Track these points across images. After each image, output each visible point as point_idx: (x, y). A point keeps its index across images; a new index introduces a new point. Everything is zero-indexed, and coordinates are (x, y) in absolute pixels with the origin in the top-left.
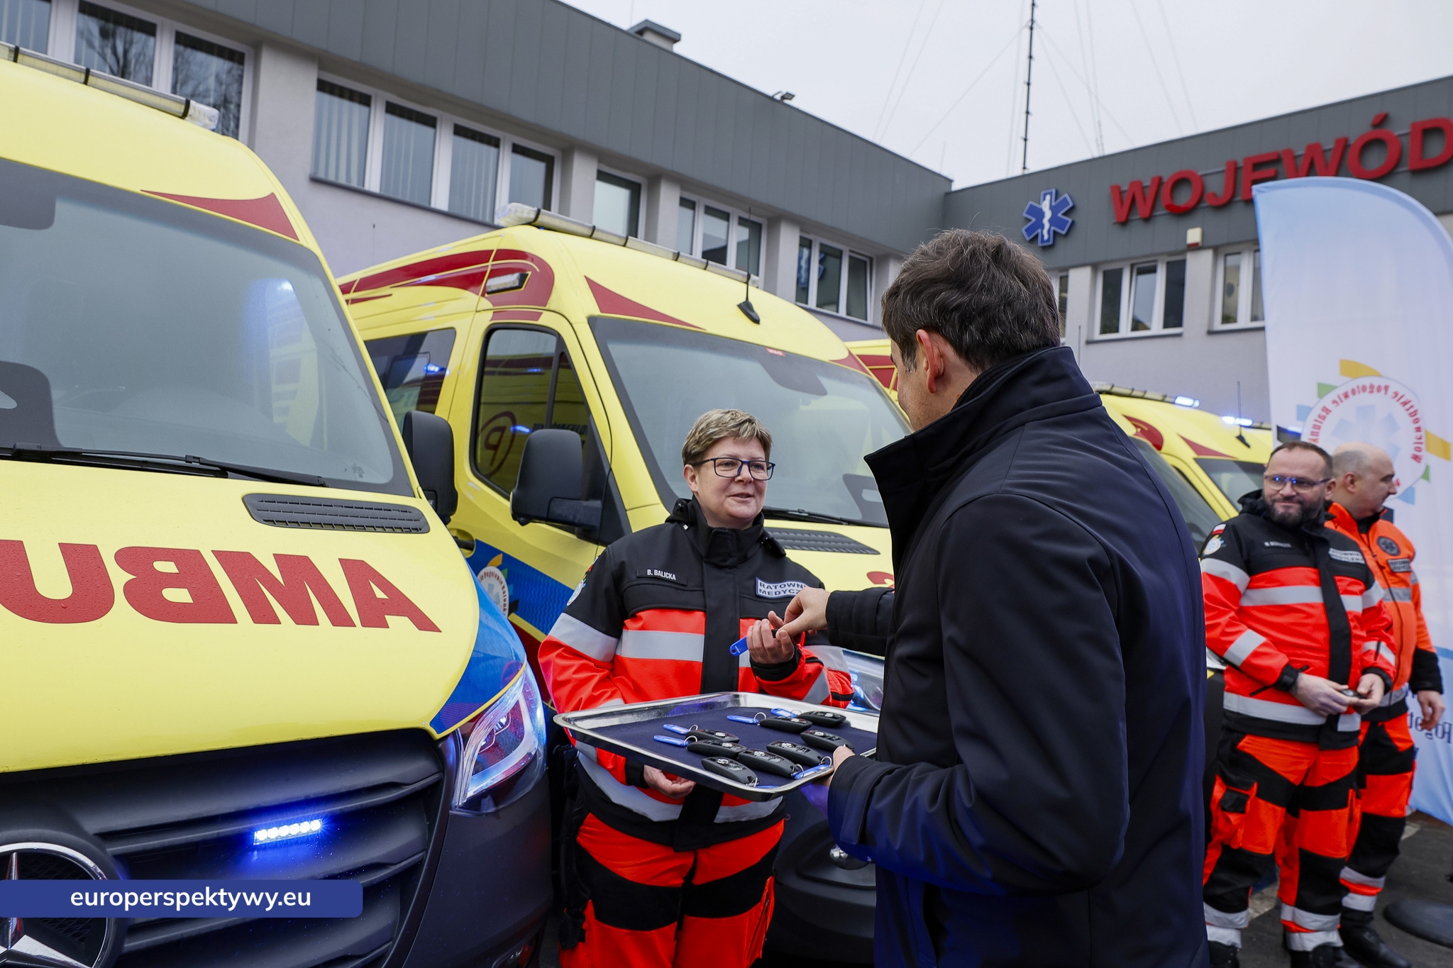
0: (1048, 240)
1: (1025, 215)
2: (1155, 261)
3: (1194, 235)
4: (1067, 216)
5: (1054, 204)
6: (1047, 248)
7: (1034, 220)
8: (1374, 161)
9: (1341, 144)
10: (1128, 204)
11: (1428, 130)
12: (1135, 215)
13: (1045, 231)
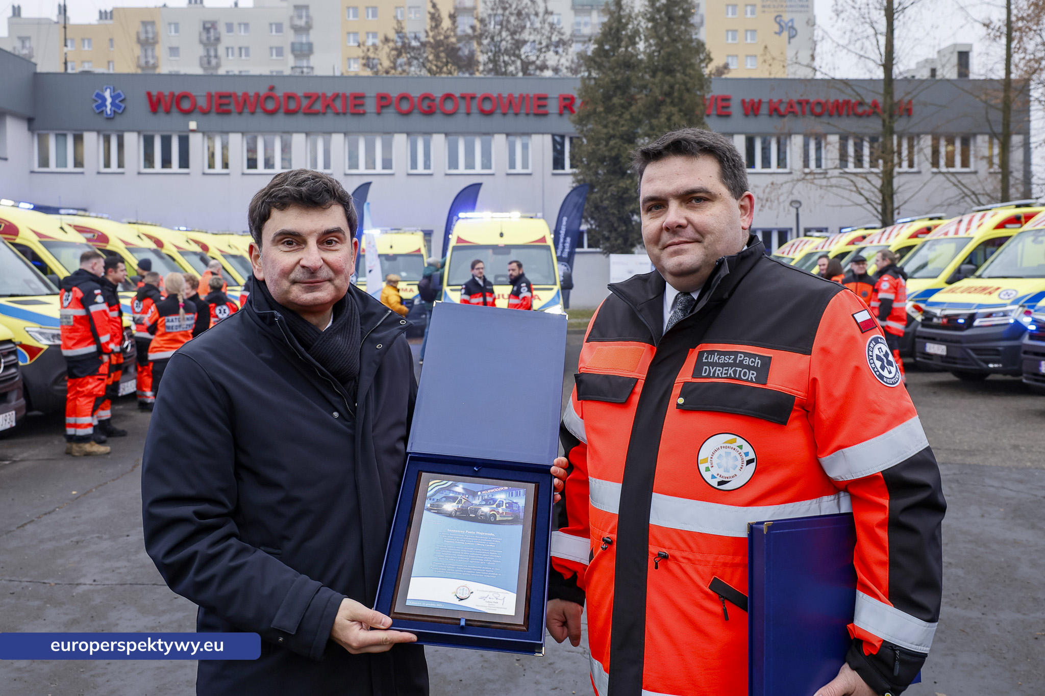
0: (111, 115)
3: (193, 125)
4: (121, 102)
5: (112, 94)
6: (109, 119)
7: (100, 101)
8: (270, 105)
9: (257, 95)
10: (156, 104)
11: (289, 97)
12: (161, 109)
13: (108, 109)
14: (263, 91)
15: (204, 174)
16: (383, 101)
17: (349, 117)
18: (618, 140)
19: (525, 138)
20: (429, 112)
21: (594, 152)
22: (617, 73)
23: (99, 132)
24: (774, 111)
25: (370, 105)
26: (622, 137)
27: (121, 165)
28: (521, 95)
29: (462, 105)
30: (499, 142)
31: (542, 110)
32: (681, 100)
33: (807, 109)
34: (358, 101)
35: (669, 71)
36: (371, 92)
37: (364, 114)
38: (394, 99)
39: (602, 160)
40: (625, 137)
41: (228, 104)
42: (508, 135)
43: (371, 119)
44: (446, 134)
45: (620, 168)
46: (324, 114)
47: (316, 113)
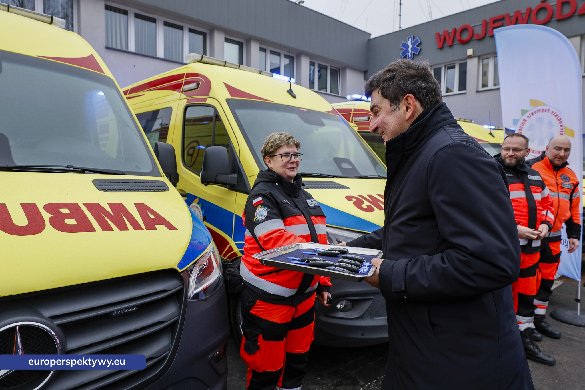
0: (411, 57)
1: (401, 47)
2: (455, 63)
3: (470, 52)
4: (418, 46)
5: (413, 42)
7: (405, 49)
8: (542, 17)
9: (529, 10)
10: (443, 41)
11: (564, 3)
12: (446, 45)
13: (410, 54)
14: (535, 5)
15: (477, 92)
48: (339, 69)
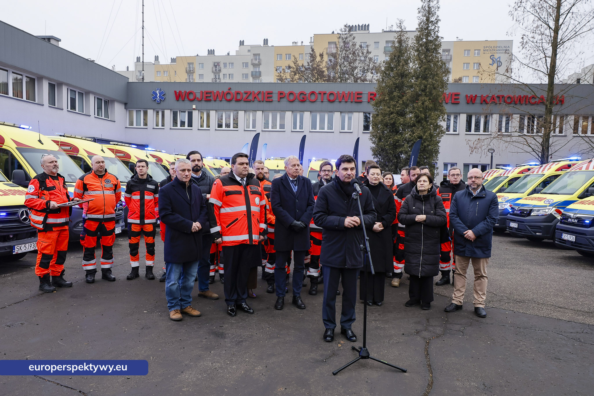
0: (159, 101)
1: (152, 93)
2: (185, 110)
4: (164, 96)
5: (160, 92)
6: (159, 103)
7: (154, 95)
8: (229, 97)
9: (223, 92)
10: (179, 96)
11: (238, 93)
12: (180, 99)
13: (158, 99)
14: (226, 90)
15: (198, 129)
16: (281, 95)
17: (265, 103)
18: (395, 114)
19: (350, 114)
20: (303, 101)
21: (382, 121)
22: (397, 79)
23: (154, 110)
24: (484, 101)
25: (275, 97)
26: (397, 113)
27: (163, 125)
28: (349, 92)
29: (319, 97)
30: (337, 116)
31: (359, 100)
32: (431, 94)
33: (503, 100)
34: (269, 95)
35: (425, 78)
36: (275, 91)
37: (272, 101)
38: (286, 94)
39: (386, 125)
40: (399, 113)
41: (210, 97)
42: (341, 112)
43: (275, 104)
44: (311, 112)
45: (396, 129)
46: (253, 101)
47: (250, 101)
48: (109, 101)
